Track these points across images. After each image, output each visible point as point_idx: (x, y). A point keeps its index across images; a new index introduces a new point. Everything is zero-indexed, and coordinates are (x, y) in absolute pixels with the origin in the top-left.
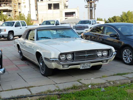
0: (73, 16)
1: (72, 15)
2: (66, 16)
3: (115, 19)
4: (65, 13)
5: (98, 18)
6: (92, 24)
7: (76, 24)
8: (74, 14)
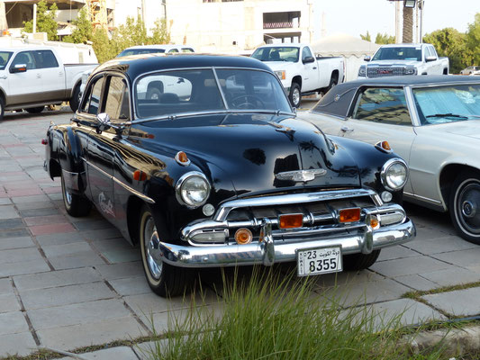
0: (291, 27)
1: (289, 24)
2: (268, 25)
3: (447, 40)
4: (264, 14)
5: (378, 35)
6: (427, 61)
7: (368, 60)
8: (295, 20)
